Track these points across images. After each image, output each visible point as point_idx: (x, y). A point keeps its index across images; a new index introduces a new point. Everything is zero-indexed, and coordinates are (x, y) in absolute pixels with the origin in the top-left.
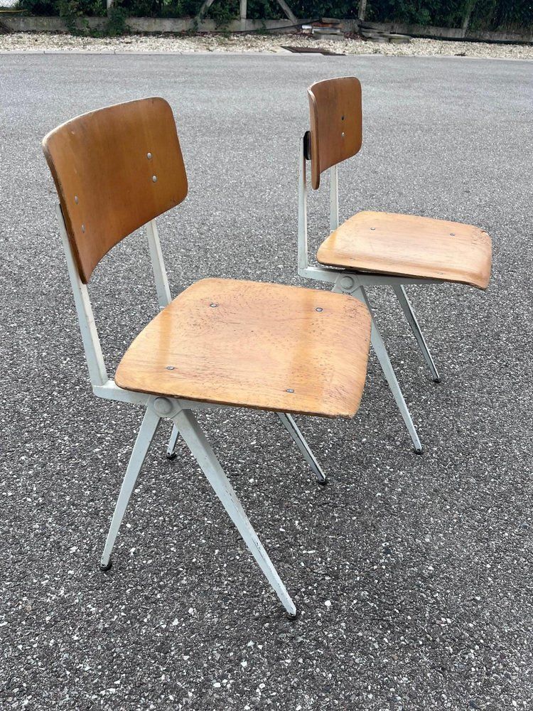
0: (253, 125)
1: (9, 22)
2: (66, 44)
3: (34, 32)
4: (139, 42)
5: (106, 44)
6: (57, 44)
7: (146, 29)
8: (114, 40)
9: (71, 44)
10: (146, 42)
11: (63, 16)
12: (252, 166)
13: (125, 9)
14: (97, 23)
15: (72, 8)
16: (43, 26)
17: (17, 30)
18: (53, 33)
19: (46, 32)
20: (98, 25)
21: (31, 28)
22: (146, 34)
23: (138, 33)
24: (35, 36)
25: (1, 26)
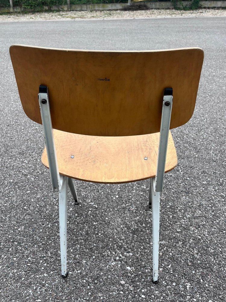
1: (149, 4)
2: (173, 14)
3: (158, 9)
4: (206, 12)
5: (191, 13)
6: (169, 14)
7: (209, 6)
8: (195, 11)
9: (175, 14)
10: (210, 12)
11: (172, 1)
14: (186, 4)
16: (163, 6)
17: (151, 8)
18: (167, 9)
19: (163, 9)
20: (187, 5)
21: (157, 7)
22: (209, 8)
23: (205, 8)
24: (159, 11)
25: (145, 7)
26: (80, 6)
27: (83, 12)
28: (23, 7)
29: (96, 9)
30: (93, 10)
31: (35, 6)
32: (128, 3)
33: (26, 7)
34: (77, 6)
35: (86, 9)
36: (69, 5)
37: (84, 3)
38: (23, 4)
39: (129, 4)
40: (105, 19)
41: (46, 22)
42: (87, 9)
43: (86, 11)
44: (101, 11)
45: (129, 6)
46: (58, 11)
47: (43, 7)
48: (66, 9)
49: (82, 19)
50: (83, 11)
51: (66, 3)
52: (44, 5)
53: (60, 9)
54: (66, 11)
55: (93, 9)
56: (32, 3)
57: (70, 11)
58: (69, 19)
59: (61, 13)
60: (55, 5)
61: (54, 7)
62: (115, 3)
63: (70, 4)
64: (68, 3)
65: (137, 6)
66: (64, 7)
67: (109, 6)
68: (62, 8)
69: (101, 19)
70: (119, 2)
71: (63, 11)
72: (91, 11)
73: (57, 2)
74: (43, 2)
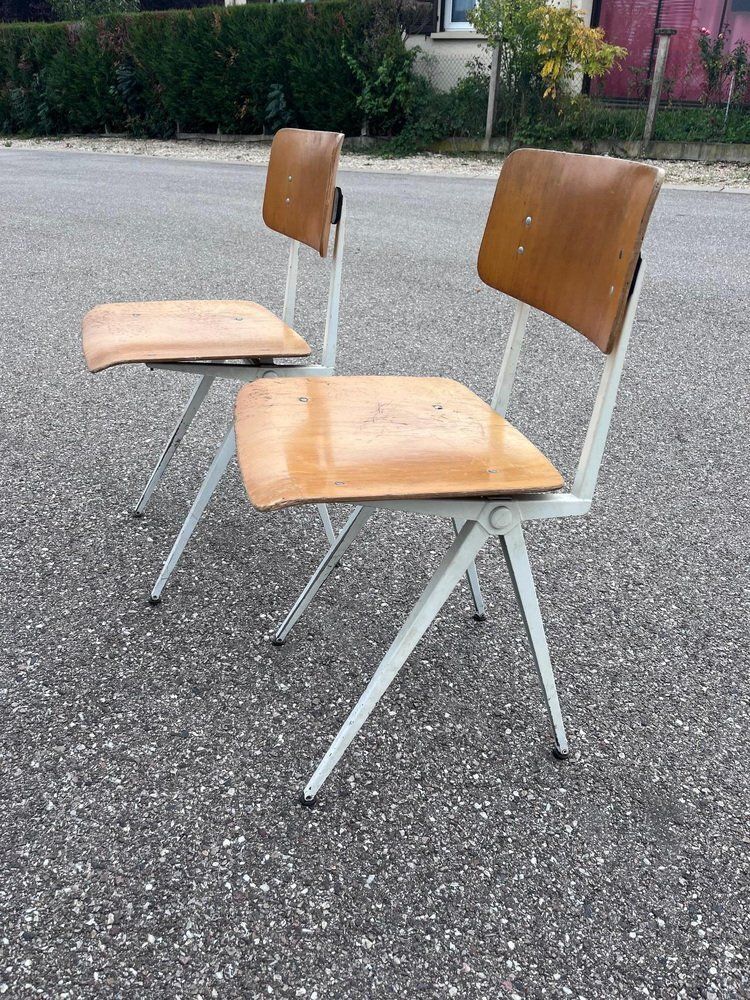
26: (681, 146)
27: (680, 165)
28: (515, 139)
29: (730, 159)
30: (717, 162)
31: (547, 139)
33: (522, 139)
34: (670, 146)
35: (696, 157)
36: (646, 143)
37: (696, 140)
38: (519, 130)
40: (727, 189)
42: (699, 156)
43: (692, 164)
44: (739, 165)
47: (571, 143)
48: (634, 152)
50: (684, 160)
51: (640, 135)
52: (574, 139)
53: (619, 152)
54: (633, 157)
55: (719, 157)
57: (645, 159)
60: (605, 140)
61: (600, 145)
63: (653, 138)
64: (647, 135)
66: (632, 146)
68: (622, 150)
69: (717, 187)
71: (625, 157)
72: (708, 165)
73: (615, 130)
74: (574, 128)
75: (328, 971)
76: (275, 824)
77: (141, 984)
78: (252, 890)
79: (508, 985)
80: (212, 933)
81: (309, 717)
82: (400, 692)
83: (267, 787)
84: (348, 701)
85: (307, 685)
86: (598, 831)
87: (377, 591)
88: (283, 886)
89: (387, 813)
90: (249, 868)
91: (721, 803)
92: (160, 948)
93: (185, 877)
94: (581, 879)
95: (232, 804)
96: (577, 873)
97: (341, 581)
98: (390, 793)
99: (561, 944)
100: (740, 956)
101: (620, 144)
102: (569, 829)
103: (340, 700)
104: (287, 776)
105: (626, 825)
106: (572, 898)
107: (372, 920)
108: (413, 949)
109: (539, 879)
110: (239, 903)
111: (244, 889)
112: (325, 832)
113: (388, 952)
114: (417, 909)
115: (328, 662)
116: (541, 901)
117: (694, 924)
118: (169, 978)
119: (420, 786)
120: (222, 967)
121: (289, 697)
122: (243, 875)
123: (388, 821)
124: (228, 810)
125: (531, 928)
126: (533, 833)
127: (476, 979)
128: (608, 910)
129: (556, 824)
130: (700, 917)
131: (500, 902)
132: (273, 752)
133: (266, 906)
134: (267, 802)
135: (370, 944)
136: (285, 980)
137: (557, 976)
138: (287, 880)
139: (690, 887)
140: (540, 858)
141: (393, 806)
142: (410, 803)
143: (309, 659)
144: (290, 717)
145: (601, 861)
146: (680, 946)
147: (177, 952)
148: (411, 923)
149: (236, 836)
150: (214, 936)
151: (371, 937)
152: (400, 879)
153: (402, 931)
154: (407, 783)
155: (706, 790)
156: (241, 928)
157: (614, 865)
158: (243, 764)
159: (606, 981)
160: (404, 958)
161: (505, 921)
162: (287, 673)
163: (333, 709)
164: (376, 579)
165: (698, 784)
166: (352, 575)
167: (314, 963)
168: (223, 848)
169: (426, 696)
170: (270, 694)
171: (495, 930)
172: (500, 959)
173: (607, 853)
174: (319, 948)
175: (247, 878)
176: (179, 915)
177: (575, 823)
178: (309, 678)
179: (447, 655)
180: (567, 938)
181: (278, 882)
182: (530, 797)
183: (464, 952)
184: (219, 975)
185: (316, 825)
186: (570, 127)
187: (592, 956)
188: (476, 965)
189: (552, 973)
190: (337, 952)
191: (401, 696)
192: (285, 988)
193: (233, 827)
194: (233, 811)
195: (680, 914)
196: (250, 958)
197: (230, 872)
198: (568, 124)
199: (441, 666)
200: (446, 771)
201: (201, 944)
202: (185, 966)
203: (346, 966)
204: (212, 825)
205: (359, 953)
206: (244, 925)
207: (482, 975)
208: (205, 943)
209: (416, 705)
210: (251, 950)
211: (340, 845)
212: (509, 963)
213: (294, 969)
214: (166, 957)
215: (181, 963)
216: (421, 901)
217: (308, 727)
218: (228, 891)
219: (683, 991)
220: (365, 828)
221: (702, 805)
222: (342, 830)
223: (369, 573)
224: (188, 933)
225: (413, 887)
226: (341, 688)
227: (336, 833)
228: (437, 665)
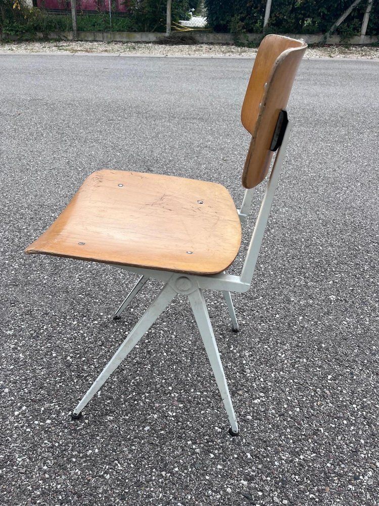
0: (349, 119)
1: (197, 37)
2: (229, 52)
3: (212, 44)
6: (223, 52)
9: (232, 52)
11: (232, 33)
12: (336, 159)
13: (275, 28)
14: (254, 37)
15: (239, 27)
16: (218, 39)
17: (201, 41)
18: (223, 44)
19: (219, 44)
20: (255, 39)
21: (210, 41)
24: (211, 46)
25: (191, 39)
26: (93, 34)
27: (95, 43)
28: (3, 32)
29: (118, 40)
30: (112, 41)
31: (22, 32)
32: (166, 32)
33: (8, 32)
34: (88, 34)
35: (102, 39)
36: (76, 32)
37: (100, 31)
38: (4, 27)
39: (167, 34)
40: (122, 55)
41: (31, 55)
42: (103, 39)
43: (101, 43)
44: (123, 43)
45: (167, 38)
46: (59, 40)
47: (36, 34)
48: (70, 38)
49: (87, 54)
50: (97, 41)
51: (71, 29)
52: (37, 31)
53: (63, 38)
54: (71, 41)
55: (112, 39)
56: (18, 26)
57: (77, 41)
58: (68, 53)
59: (61, 43)
60: (54, 31)
61: (52, 34)
62: (147, 31)
63: (78, 30)
64: (75, 28)
65: (179, 38)
66: (69, 34)
67: (138, 36)
68: (64, 37)
69: (117, 54)
70: (153, 30)
71: (67, 40)
72: (109, 43)
73: (58, 26)
74: (35, 25)
75: (98, 438)
76: (39, 393)
77: (5, 493)
78: (42, 426)
79: (176, 403)
80: (31, 453)
81: (32, 340)
82: (74, 313)
83: (26, 380)
84: (50, 326)
85: (23, 327)
86: (184, 332)
87: (39, 272)
88: (57, 417)
89: (93, 364)
90: (35, 418)
91: (222, 304)
92: (6, 473)
93: (2, 437)
94: (186, 352)
95: (10, 395)
96: (183, 351)
97: (16, 273)
98: (91, 356)
99: (188, 378)
100: (251, 353)
101: (62, 34)
102: (173, 337)
103: (45, 327)
104: (34, 371)
105: (193, 326)
106: (185, 360)
107: (108, 408)
108: (132, 410)
109: (170, 360)
110: (38, 434)
111: (38, 428)
112: (68, 385)
113: (121, 416)
114: (126, 394)
115: (29, 312)
116: (174, 367)
117: (231, 349)
118: (19, 482)
119: (103, 347)
120: (44, 464)
121: (16, 336)
122: (34, 422)
123: (95, 367)
124: (9, 399)
125: (175, 378)
126: (160, 344)
127: (163, 407)
128: (200, 359)
129: (168, 337)
130: (232, 346)
131: (159, 375)
132: (20, 364)
133: (53, 428)
134: (29, 386)
135: (112, 418)
136: (79, 452)
137: (192, 390)
138: (58, 413)
139: (224, 337)
140: (167, 352)
141: (95, 360)
142: (102, 356)
143: (18, 315)
144: (21, 344)
145: (190, 342)
146: (230, 359)
147: (17, 470)
148: (125, 401)
149: (21, 407)
150: (33, 454)
151: (111, 415)
152: (113, 387)
153: (123, 405)
154: (97, 348)
155: (215, 302)
156: (45, 444)
157: (195, 342)
158: (6, 376)
159: (210, 383)
160: (129, 415)
161: (164, 381)
162: (8, 325)
163: (43, 333)
164: (35, 267)
165: (212, 300)
166: (21, 269)
167: (90, 438)
168: (16, 416)
169: (87, 310)
170: (4, 338)
171: (161, 386)
172: (168, 395)
173: (191, 339)
174: (89, 431)
175: (36, 422)
176: (8, 454)
177: (175, 333)
178: (22, 323)
179: (89, 289)
180: (190, 375)
181: (54, 416)
182: (153, 331)
183: (153, 400)
184: (45, 468)
185: (61, 384)
186: (33, 25)
187: (201, 377)
188: (160, 403)
189: (190, 390)
190: (98, 428)
191: (75, 314)
192: (81, 455)
193: (17, 405)
194: (12, 398)
195: (225, 348)
196: (57, 452)
197: (26, 424)
198: (32, 24)
199: (89, 294)
200: (112, 336)
201: (28, 460)
202: (25, 473)
203: (105, 432)
204: (4, 409)
205: (109, 423)
206: (46, 442)
207: (164, 404)
208: (30, 458)
209: (85, 315)
210: (56, 449)
211: (78, 387)
212: (173, 395)
213: (81, 445)
214: (12, 474)
215: (22, 473)
216: (126, 391)
217: (34, 345)
218: (30, 432)
219: (238, 373)
220: (86, 375)
221: (216, 307)
222: (75, 381)
223: (30, 265)
224: (18, 459)
225: (120, 387)
226: (42, 321)
227: (73, 383)
228: (86, 295)
